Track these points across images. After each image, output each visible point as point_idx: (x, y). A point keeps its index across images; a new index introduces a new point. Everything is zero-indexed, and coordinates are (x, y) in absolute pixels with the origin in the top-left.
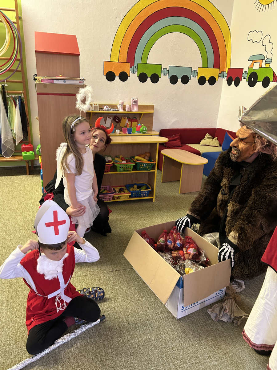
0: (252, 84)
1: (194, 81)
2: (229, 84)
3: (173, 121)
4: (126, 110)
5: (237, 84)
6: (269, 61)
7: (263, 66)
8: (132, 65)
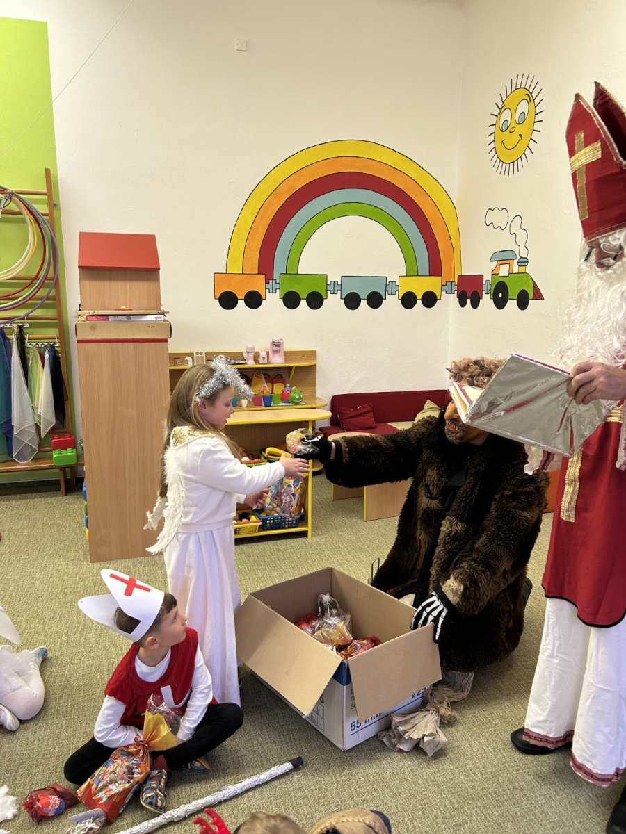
0: (500, 303)
1: (392, 302)
2: (463, 304)
3: (357, 378)
4: (261, 362)
5: (475, 305)
6: (524, 262)
7: (515, 270)
8: (269, 278)
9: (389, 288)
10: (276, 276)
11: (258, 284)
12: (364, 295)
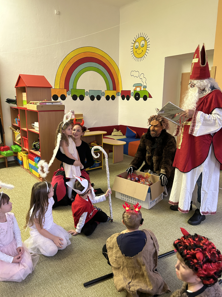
0: (137, 99)
1: (103, 98)
2: (123, 99)
3: (94, 123)
5: (128, 99)
6: (145, 87)
7: (142, 89)
8: (68, 90)
9: (102, 94)
10: (70, 90)
11: (64, 92)
12: (95, 96)
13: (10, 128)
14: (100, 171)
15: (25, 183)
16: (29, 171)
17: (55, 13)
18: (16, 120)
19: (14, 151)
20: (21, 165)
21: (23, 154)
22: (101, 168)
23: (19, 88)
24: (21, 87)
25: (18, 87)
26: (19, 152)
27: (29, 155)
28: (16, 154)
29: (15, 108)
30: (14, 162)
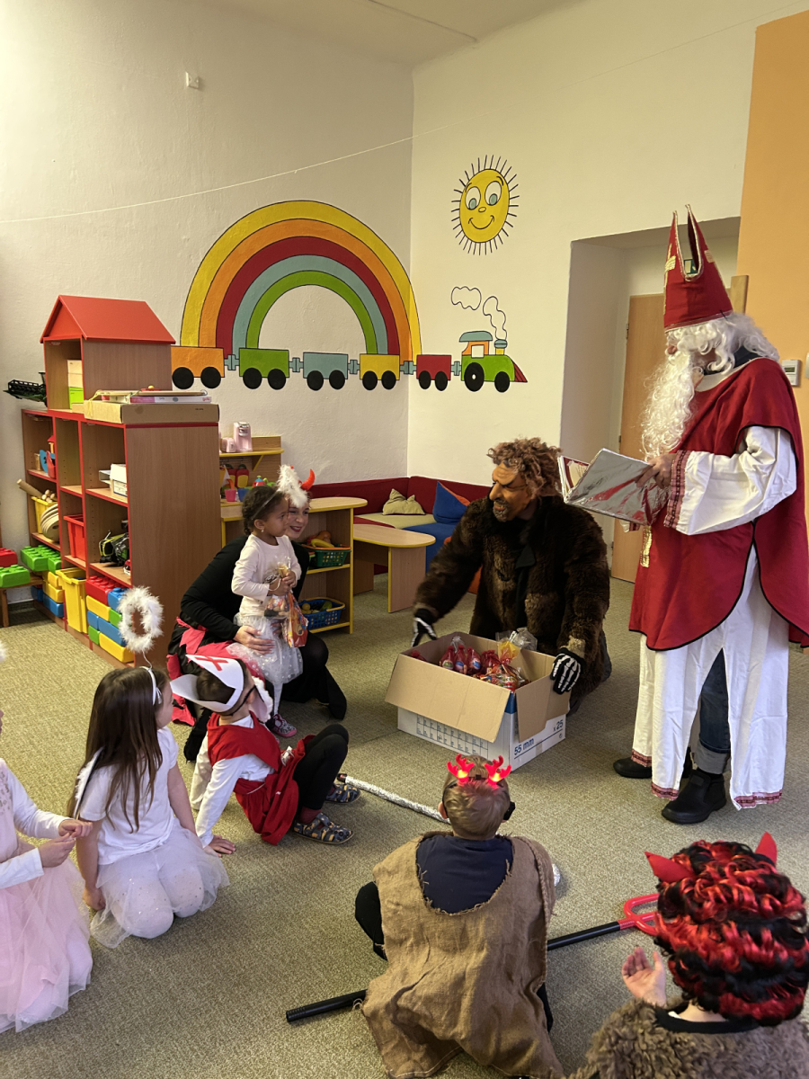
0: (474, 385)
2: (425, 385)
3: (322, 467)
4: (228, 450)
5: (441, 386)
6: (502, 344)
7: (492, 351)
8: (228, 353)
9: (350, 367)
10: (235, 351)
11: (216, 360)
12: (326, 374)
13: (19, 484)
14: (341, 639)
15: (72, 681)
16: (88, 638)
17: (184, 81)
18: (40, 456)
19: (33, 568)
20: (57, 620)
21: (65, 577)
22: (345, 630)
23: (54, 344)
24: (61, 341)
25: (50, 342)
26: (50, 573)
27: (91, 581)
28: (41, 577)
29: (37, 416)
30: (32, 609)
